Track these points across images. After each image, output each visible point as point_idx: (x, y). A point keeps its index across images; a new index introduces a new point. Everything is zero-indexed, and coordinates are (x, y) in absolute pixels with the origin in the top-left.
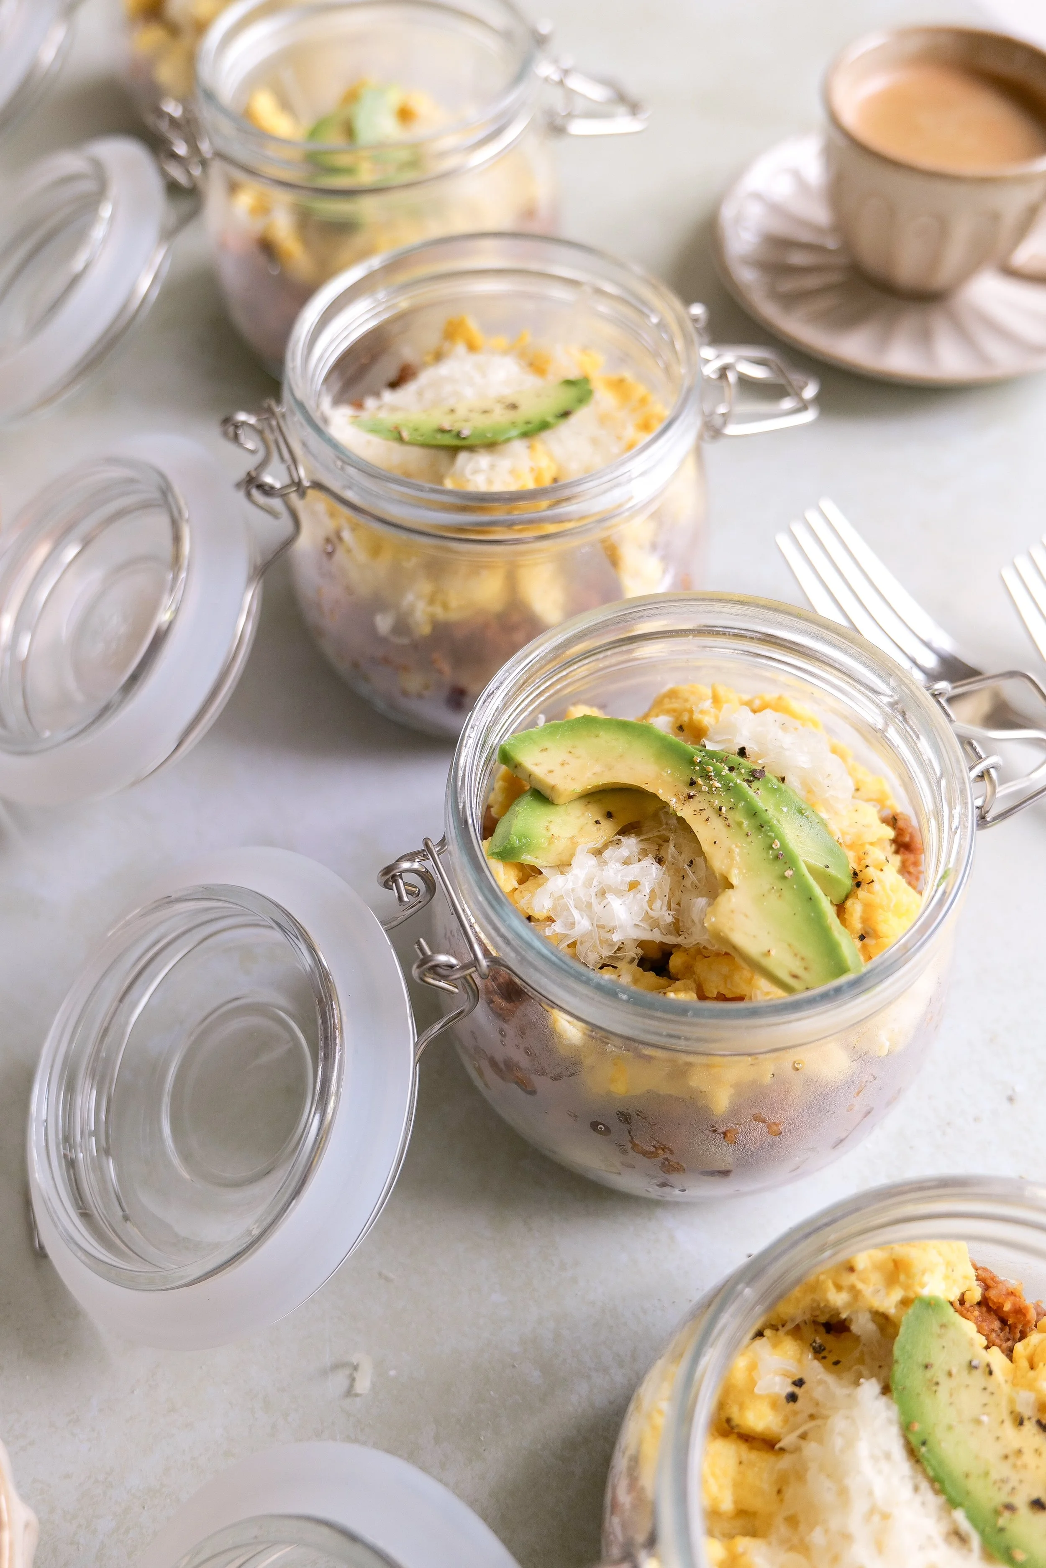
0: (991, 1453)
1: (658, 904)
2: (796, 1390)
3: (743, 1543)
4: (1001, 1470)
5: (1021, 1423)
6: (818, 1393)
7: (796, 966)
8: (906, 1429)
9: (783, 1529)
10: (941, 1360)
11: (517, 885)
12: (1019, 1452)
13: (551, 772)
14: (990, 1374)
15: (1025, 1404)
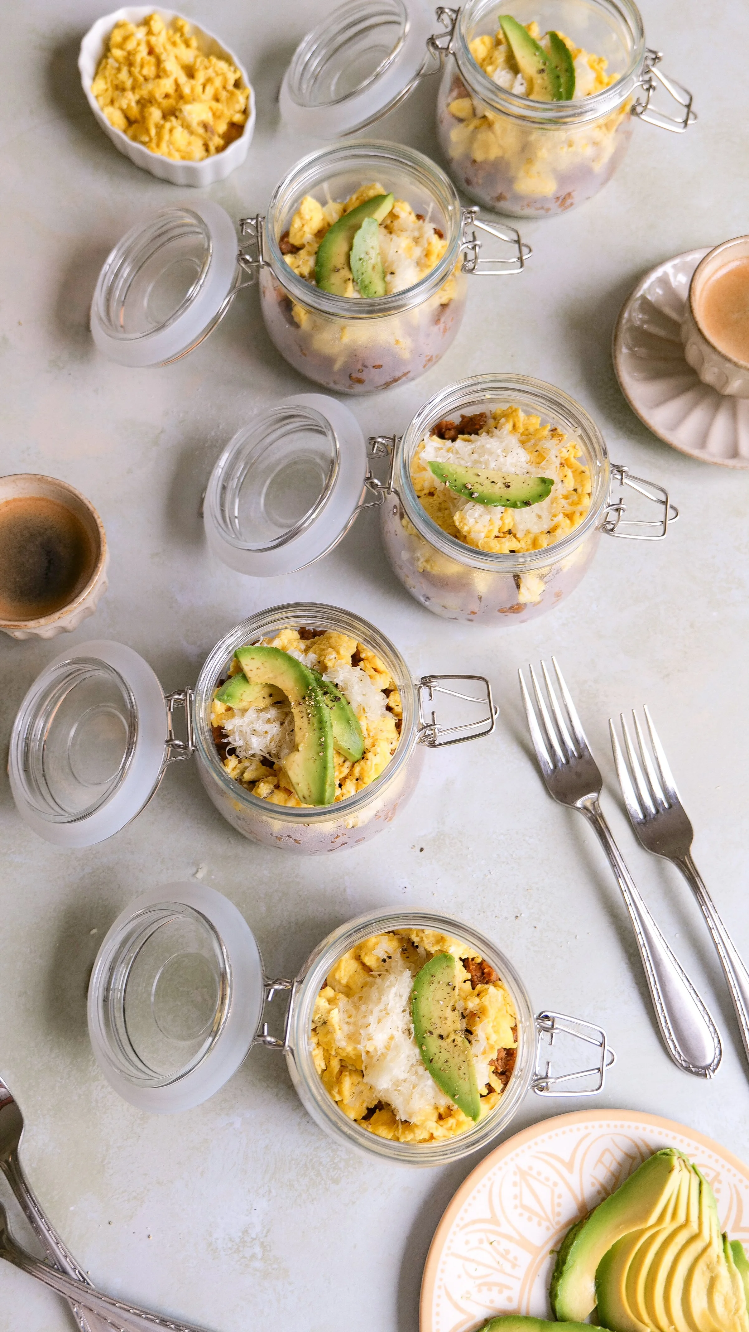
0: (436, 1014)
2: (387, 959)
3: (341, 996)
4: (438, 1021)
5: (454, 1010)
6: (393, 964)
8: (413, 990)
9: (356, 999)
10: (439, 976)
12: (446, 1018)
14: (454, 989)
15: (460, 1005)
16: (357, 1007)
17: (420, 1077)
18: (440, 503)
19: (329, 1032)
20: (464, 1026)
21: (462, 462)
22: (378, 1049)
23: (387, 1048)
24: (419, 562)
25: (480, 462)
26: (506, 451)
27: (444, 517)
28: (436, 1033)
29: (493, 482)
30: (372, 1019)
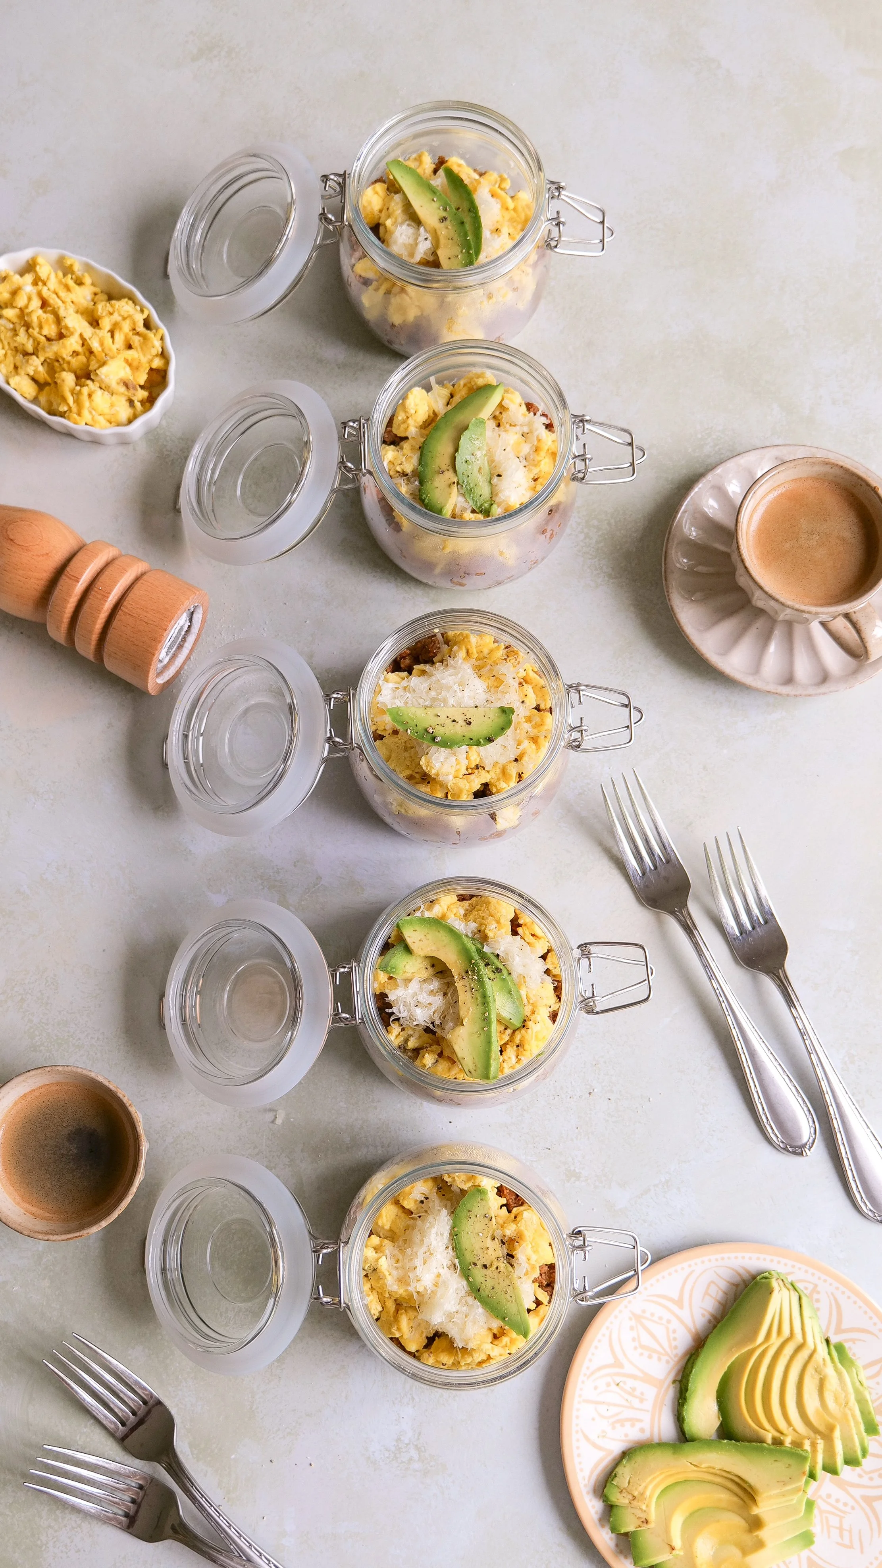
0: (477, 1246)
1: (436, 1015)
2: (425, 1200)
3: (386, 1242)
4: (480, 1252)
5: (494, 1239)
6: (431, 1204)
7: (472, 1068)
8: (453, 1228)
9: (401, 1242)
10: (475, 1210)
11: (387, 980)
12: (488, 1248)
13: (414, 943)
14: (491, 1220)
15: (498, 1234)
16: (402, 1251)
17: (471, 1307)
18: (405, 742)
19: (379, 1279)
20: (505, 1251)
21: (421, 701)
22: (428, 1288)
23: (436, 1285)
24: (393, 807)
25: (438, 699)
26: (463, 685)
27: (411, 757)
28: (480, 1264)
29: (454, 721)
30: (418, 1262)
